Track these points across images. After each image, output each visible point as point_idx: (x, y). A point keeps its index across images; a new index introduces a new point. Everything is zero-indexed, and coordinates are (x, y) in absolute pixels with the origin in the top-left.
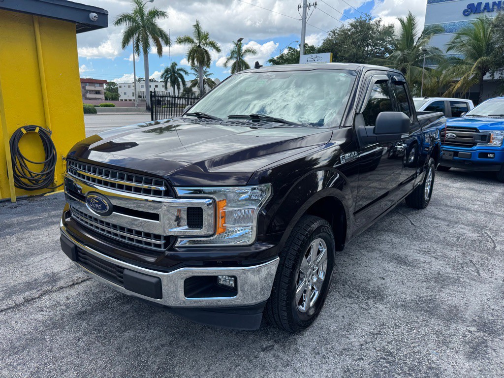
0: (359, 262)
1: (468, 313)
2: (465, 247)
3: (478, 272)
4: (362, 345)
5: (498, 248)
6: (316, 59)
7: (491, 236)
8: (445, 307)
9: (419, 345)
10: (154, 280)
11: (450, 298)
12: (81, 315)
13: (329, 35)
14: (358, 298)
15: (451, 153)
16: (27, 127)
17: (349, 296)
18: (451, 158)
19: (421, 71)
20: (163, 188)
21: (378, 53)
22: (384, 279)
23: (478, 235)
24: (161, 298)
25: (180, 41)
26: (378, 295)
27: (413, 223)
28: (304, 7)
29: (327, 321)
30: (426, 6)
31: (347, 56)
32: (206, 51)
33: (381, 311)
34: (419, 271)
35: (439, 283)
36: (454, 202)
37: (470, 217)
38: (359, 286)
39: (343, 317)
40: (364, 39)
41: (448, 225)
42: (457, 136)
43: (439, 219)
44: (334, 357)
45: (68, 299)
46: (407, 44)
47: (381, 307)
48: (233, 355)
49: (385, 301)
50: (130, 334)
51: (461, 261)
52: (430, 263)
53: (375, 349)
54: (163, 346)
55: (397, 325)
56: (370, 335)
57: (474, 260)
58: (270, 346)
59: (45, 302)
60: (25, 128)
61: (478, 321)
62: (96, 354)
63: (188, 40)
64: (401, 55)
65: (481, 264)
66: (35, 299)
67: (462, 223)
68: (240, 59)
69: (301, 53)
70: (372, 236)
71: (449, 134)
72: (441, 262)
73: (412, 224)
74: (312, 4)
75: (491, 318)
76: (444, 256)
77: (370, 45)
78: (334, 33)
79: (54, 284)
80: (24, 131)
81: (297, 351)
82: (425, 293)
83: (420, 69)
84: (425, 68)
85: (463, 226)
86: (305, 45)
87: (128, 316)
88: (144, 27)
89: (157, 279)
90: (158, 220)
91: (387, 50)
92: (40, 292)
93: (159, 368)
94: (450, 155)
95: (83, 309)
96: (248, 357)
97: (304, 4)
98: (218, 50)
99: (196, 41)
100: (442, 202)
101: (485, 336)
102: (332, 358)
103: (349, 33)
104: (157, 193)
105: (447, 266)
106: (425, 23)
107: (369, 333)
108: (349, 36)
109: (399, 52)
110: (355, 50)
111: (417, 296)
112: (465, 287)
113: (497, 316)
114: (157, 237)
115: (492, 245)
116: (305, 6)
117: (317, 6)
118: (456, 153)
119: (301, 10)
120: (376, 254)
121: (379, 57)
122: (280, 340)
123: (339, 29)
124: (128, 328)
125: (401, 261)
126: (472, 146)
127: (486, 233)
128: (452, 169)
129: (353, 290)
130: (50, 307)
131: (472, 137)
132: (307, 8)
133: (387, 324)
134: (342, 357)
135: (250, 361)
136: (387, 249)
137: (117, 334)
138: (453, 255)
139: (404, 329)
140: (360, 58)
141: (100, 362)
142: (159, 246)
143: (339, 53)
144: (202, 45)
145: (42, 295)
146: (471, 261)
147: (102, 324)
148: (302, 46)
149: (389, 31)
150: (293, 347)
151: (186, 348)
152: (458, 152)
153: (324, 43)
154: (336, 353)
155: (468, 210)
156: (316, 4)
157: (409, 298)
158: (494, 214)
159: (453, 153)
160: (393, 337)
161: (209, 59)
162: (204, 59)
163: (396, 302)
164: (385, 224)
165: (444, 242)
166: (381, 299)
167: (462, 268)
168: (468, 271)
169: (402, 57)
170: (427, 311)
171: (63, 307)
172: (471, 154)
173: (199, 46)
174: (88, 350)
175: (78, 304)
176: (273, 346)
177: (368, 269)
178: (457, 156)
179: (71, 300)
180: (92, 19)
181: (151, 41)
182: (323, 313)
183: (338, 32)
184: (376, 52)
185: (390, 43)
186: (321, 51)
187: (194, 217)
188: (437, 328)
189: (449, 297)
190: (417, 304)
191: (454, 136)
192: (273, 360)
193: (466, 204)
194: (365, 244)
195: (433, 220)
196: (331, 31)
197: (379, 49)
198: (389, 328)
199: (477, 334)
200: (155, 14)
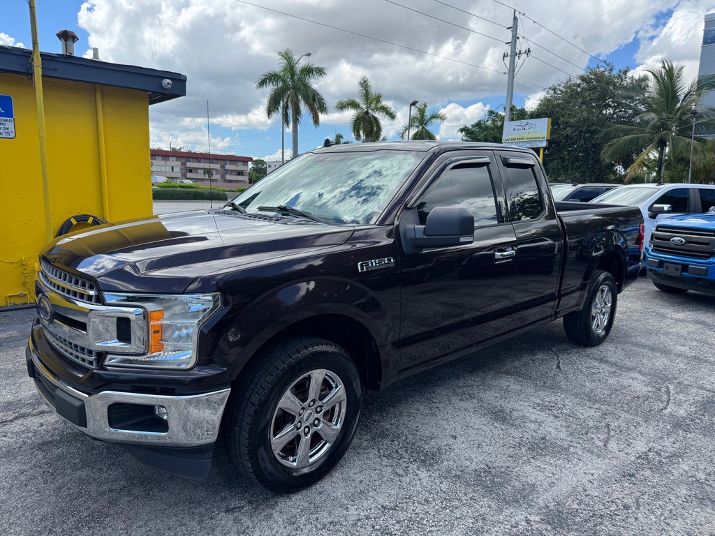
0: (437, 413)
1: (545, 497)
2: (615, 404)
3: (606, 442)
4: (359, 520)
5: (666, 412)
6: (527, 127)
7: (672, 392)
8: (517, 484)
9: (438, 530)
10: (78, 403)
11: (535, 473)
12: (43, 446)
13: (548, 93)
14: (399, 459)
15: (677, 266)
16: (78, 216)
17: (389, 456)
18: (677, 274)
19: (689, 143)
20: (92, 293)
21: (624, 117)
22: (455, 437)
23: (650, 389)
24: (86, 427)
25: (342, 107)
26: (429, 459)
27: (561, 365)
28: (511, 56)
29: (334, 485)
30: (701, 48)
31: (572, 121)
32: (376, 119)
33: (420, 480)
34: (516, 433)
35: (533, 450)
36: (653, 340)
37: (660, 362)
38: (413, 444)
39: (361, 482)
40: (602, 98)
41: (615, 372)
42: (687, 242)
43: (606, 362)
44: (309, 531)
45: (42, 425)
46: (667, 104)
47: (423, 474)
48: (186, 511)
49: (436, 467)
50: (83, 473)
51: (591, 424)
52: (540, 424)
53: (373, 527)
54: (111, 491)
55: (427, 501)
56: (379, 509)
57: (614, 424)
58: (238, 507)
59: (15, 427)
60: (76, 218)
61: (552, 508)
62: (31, 491)
63: (353, 105)
64: (656, 119)
65: (621, 431)
66: (6, 422)
67: (640, 372)
68: (423, 128)
69: (507, 119)
70: (483, 380)
71: (675, 238)
72: (559, 423)
73: (558, 367)
74: (523, 51)
75: (576, 506)
76: (572, 415)
77: (610, 106)
78: (554, 89)
79: (36, 407)
80: (74, 222)
81: (269, 517)
82: (501, 461)
83: (688, 140)
84: (695, 139)
85: (637, 375)
86: (512, 109)
87: (95, 452)
88: (294, 88)
89: (81, 402)
90: (86, 331)
91: (637, 112)
92: (16, 414)
93: (89, 516)
94: (677, 270)
95: (50, 439)
96: (201, 515)
97: (512, 52)
98: (392, 116)
99: (364, 106)
100: (633, 339)
101: (546, 530)
102: (306, 531)
103: (579, 90)
104: (90, 298)
105: (565, 429)
106: (700, 72)
107: (380, 507)
108: (578, 93)
109: (653, 115)
110: (585, 114)
111: (487, 466)
112: (569, 461)
113: (588, 505)
114: (90, 352)
115: (662, 406)
116: (513, 54)
117: (530, 54)
118: (685, 268)
119: (508, 60)
120: (470, 405)
121: (624, 123)
122: (257, 501)
123: (563, 85)
124: (85, 464)
125: (500, 416)
126: (709, 257)
127: (667, 388)
128: (690, 291)
129: (401, 448)
130: (17, 432)
131: (708, 244)
132: (517, 57)
133: (415, 498)
134: (320, 532)
135: (201, 522)
136: (492, 398)
137: (69, 471)
138: (586, 415)
139: (434, 507)
140: (593, 124)
141: (29, 500)
142: (91, 363)
143: (562, 119)
144: (370, 111)
145: (16, 418)
146: (608, 425)
147: (59, 458)
148: (508, 109)
149: (640, 85)
150: (268, 511)
151: (137, 497)
152: (687, 266)
153: (540, 105)
154: (316, 526)
155: (666, 352)
156: (529, 51)
157: (474, 466)
158: (706, 361)
159: (680, 267)
160: (410, 516)
161: (379, 129)
162: (372, 130)
163: (449, 471)
164: (517, 363)
165: (587, 395)
166: (430, 465)
167: (587, 433)
168: (592, 438)
169: (659, 123)
170: (487, 487)
171: (30, 435)
172: (707, 270)
173: (367, 113)
174: (25, 485)
175: (49, 432)
176: (243, 507)
177: (444, 423)
178: (687, 272)
179: (44, 427)
180: (165, 87)
181: (303, 107)
182: (337, 475)
183: (561, 88)
184: (621, 117)
185: (644, 102)
186: (536, 115)
187: (123, 329)
188: (482, 511)
189: (532, 472)
190: (479, 476)
191: (682, 241)
192: (230, 523)
193: (670, 344)
194: (465, 389)
195: (596, 364)
196: (550, 88)
197: (625, 111)
198: (414, 503)
199: (535, 526)
200: (308, 71)
